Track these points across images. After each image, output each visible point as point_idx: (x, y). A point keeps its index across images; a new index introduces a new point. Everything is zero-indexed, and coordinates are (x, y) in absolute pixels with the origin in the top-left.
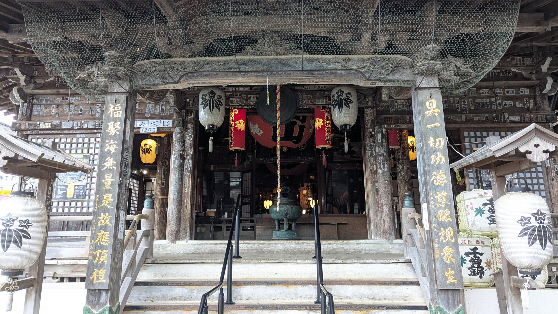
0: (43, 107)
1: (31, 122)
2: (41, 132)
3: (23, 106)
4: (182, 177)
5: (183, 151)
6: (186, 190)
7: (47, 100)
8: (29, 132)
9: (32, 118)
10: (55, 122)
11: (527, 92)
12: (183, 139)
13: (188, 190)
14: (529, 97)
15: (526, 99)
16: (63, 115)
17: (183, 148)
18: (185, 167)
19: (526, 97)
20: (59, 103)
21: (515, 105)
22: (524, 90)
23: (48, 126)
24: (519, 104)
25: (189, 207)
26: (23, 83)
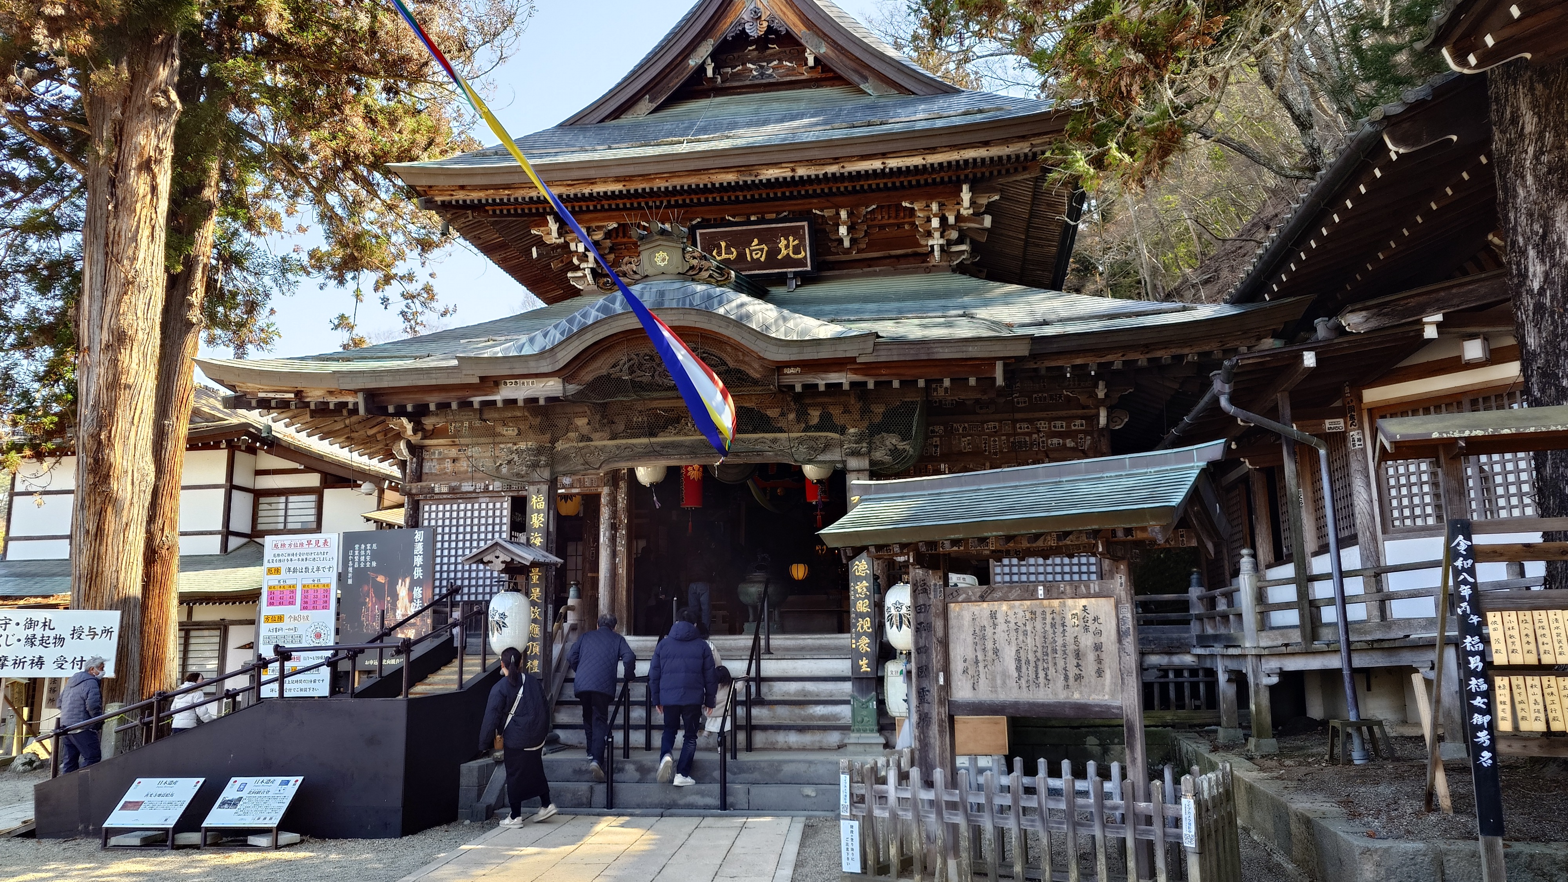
0: (435, 463)
1: (423, 484)
2: (436, 497)
3: (411, 463)
4: (614, 554)
5: (615, 518)
6: (620, 571)
7: (440, 453)
8: (421, 497)
9: (424, 477)
10: (453, 484)
11: (1082, 425)
12: (613, 502)
13: (622, 571)
14: (1086, 433)
15: (1082, 436)
16: (461, 473)
17: (614, 514)
18: (618, 540)
19: (1081, 432)
20: (455, 456)
21: (1064, 445)
22: (1078, 422)
23: (445, 489)
24: (1070, 443)
25: (624, 593)
26: (409, 432)
